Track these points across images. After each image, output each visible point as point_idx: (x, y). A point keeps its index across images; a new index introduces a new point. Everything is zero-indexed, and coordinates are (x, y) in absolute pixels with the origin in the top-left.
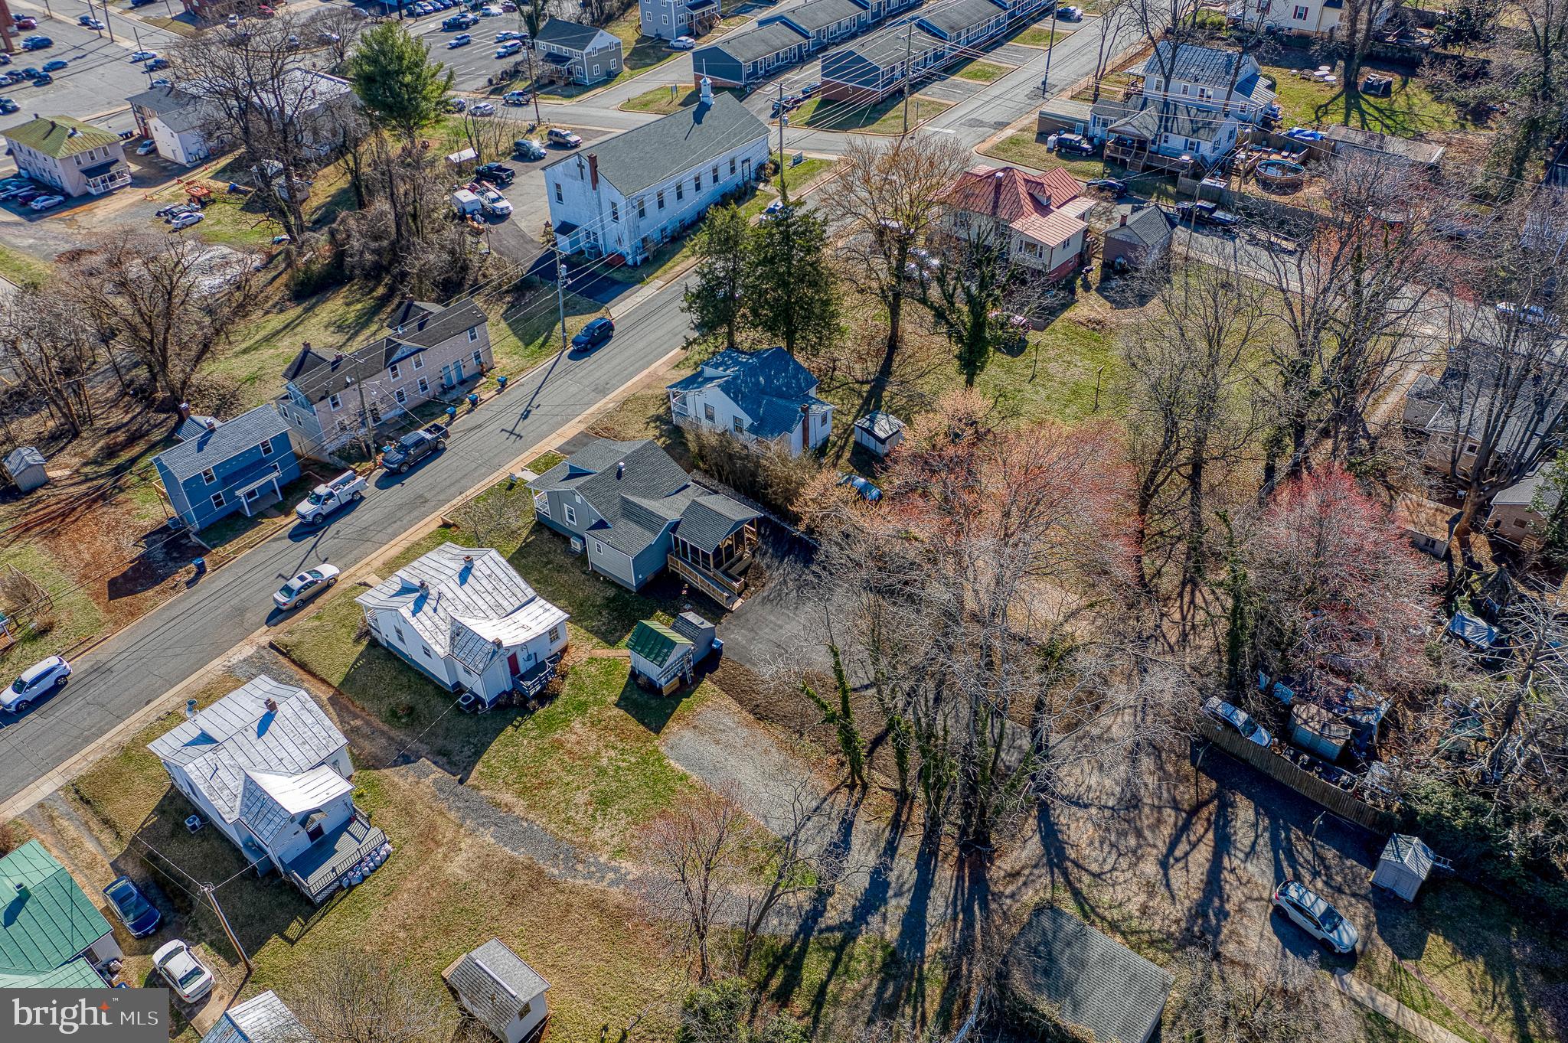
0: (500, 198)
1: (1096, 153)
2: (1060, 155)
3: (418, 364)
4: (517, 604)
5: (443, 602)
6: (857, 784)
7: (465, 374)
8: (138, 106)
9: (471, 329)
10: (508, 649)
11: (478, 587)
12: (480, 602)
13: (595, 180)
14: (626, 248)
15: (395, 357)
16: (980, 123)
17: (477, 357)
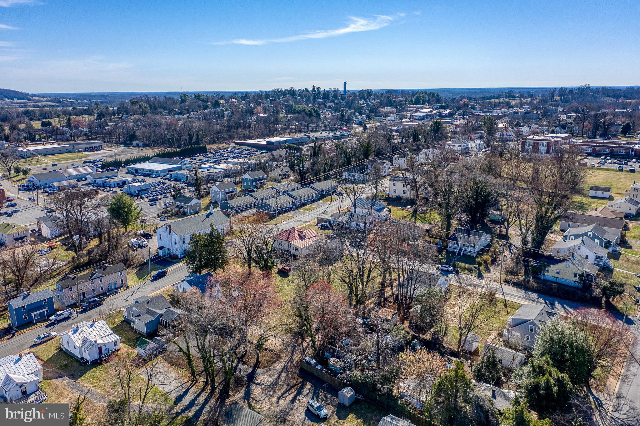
0: (145, 241)
1: (332, 228)
2: (321, 229)
3: (101, 281)
4: (106, 334)
5: (83, 332)
6: (194, 381)
7: (117, 286)
8: (39, 221)
9: (121, 272)
10: (98, 344)
11: (95, 329)
12: (95, 333)
13: (170, 232)
14: (178, 253)
15: (93, 278)
16: (301, 221)
17: (122, 281)
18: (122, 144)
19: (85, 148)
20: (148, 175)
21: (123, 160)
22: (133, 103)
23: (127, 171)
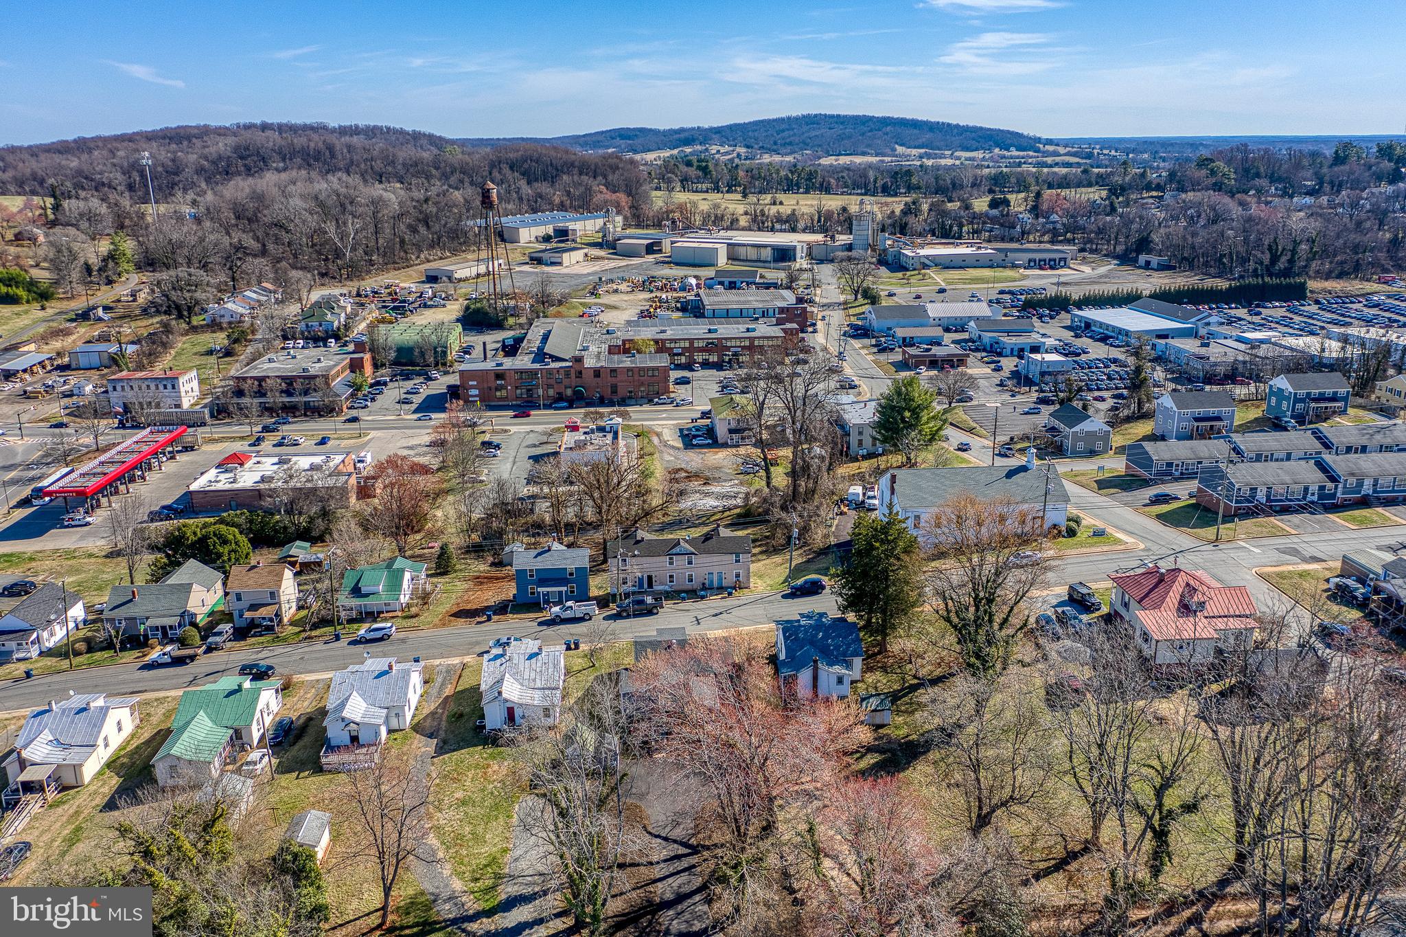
3: (690, 563)
5: (508, 664)
7: (725, 583)
9: (737, 555)
10: (506, 700)
11: (533, 666)
13: (892, 492)
15: (674, 551)
17: (738, 575)
18: (1116, 257)
19: (1030, 261)
20: (1104, 339)
21: (1075, 297)
22: (1203, 163)
23: (1068, 323)
